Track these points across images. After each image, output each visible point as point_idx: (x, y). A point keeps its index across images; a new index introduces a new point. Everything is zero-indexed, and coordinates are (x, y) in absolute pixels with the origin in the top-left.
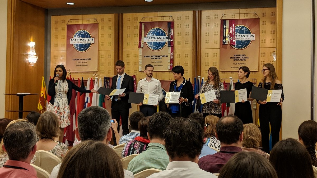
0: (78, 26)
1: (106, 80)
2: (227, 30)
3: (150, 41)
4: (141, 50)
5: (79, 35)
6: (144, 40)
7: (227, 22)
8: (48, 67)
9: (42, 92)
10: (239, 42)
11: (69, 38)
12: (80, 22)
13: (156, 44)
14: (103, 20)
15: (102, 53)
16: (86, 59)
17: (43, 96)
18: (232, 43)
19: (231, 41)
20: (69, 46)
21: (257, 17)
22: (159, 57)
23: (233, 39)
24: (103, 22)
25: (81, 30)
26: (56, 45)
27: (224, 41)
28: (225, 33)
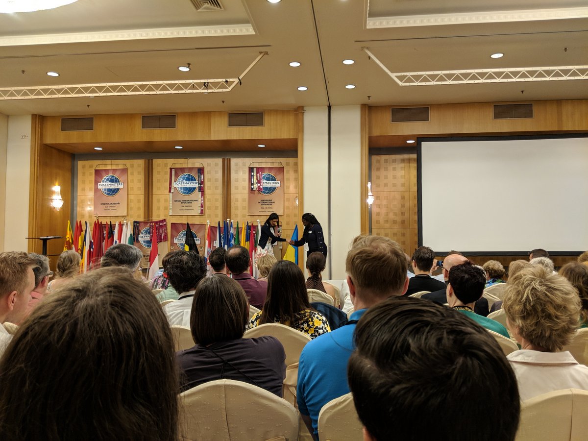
0: (107, 171)
1: (135, 224)
2: (255, 177)
3: (180, 186)
4: (171, 194)
5: (108, 180)
6: (174, 185)
7: (255, 170)
8: (75, 212)
9: (67, 236)
10: (266, 188)
11: (96, 182)
12: (109, 167)
13: (186, 189)
14: (132, 166)
15: (131, 197)
16: (115, 204)
17: (69, 240)
18: (259, 190)
19: (259, 187)
20: (97, 190)
21: (282, 166)
22: (190, 202)
23: (260, 185)
24: (133, 167)
25: (109, 175)
26: (83, 189)
27: (252, 187)
28: (252, 179)
